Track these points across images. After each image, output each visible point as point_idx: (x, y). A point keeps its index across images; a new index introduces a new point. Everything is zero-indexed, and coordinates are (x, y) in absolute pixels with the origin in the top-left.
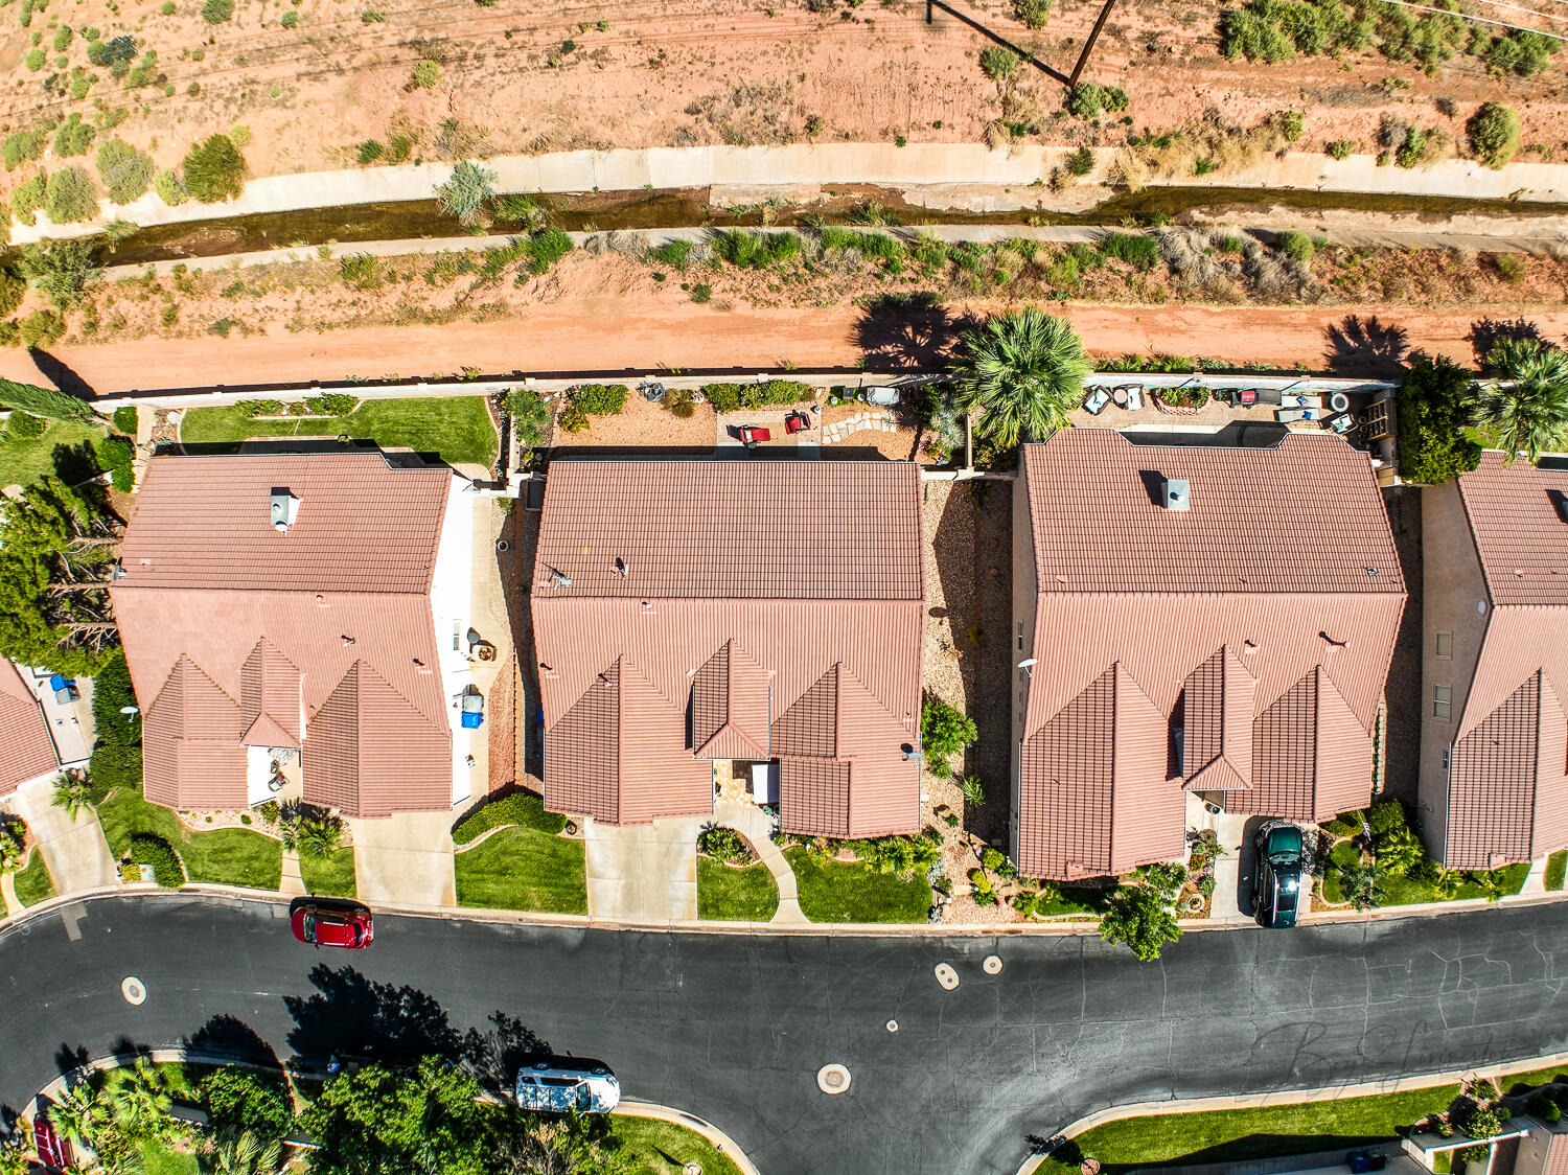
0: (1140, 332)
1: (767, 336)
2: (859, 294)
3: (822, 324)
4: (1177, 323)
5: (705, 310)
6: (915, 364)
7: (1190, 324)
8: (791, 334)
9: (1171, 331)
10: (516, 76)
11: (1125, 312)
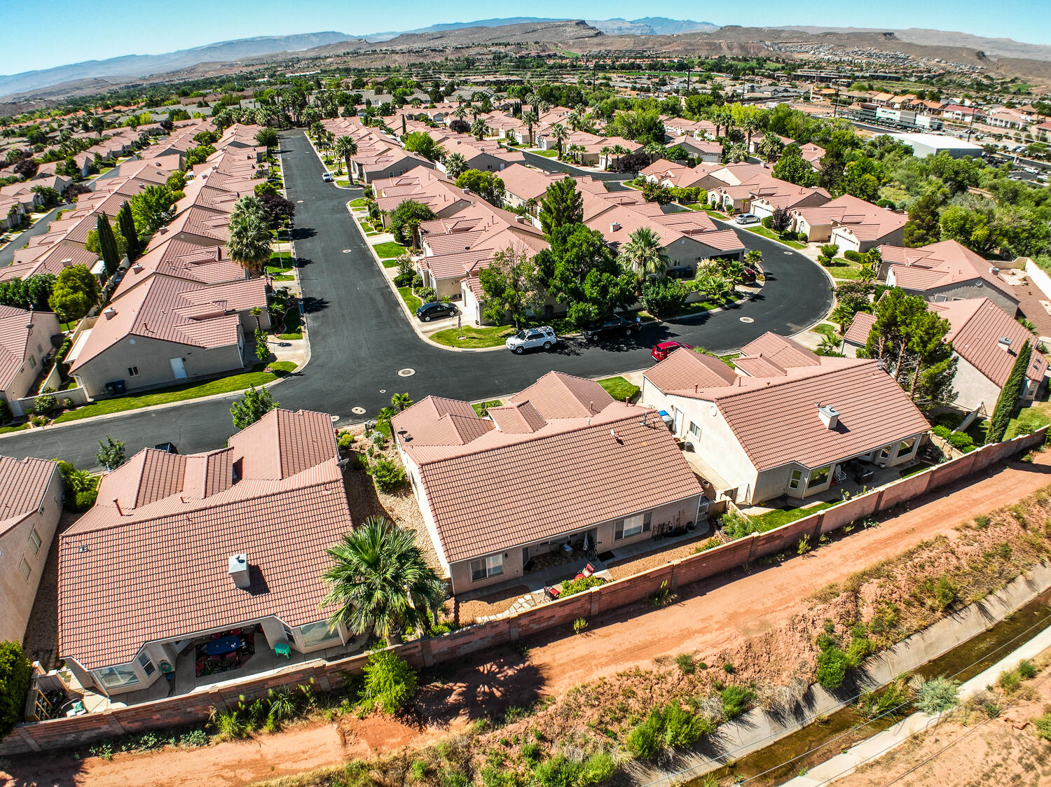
0: (269, 757)
1: (614, 650)
2: (552, 709)
3: (573, 673)
4: (232, 774)
5: (675, 653)
6: (481, 669)
7: (218, 776)
8: (594, 657)
9: (240, 765)
10: (986, 769)
11: (287, 772)
